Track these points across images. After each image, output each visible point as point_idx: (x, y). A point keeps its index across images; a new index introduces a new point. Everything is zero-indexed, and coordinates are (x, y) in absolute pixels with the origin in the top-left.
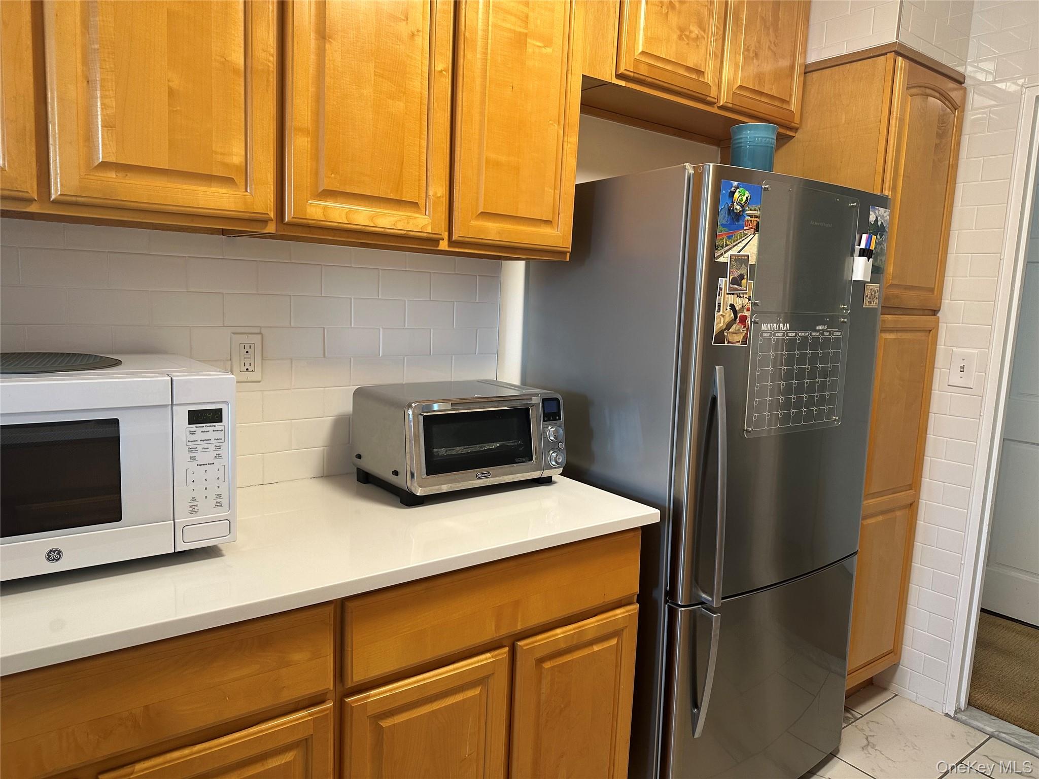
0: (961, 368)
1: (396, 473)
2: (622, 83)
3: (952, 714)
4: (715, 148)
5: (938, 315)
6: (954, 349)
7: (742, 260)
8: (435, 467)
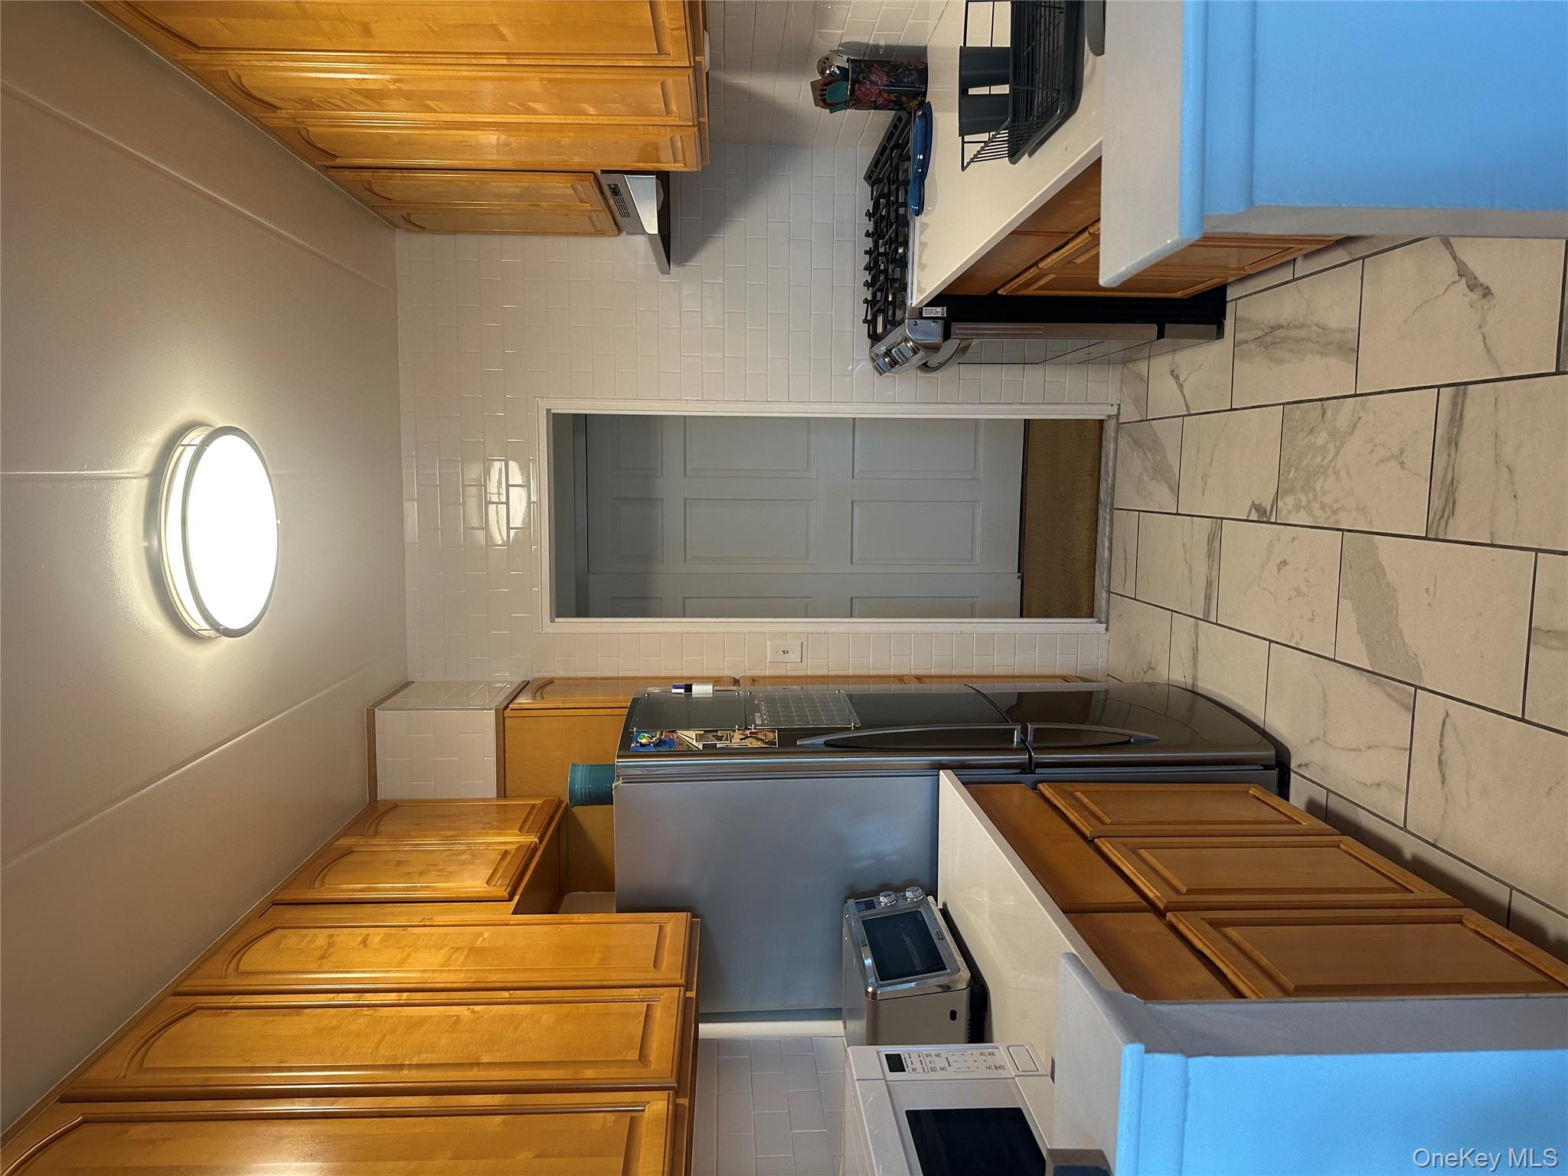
0: (784, 653)
1: (953, 1015)
2: (517, 898)
3: (1105, 626)
4: (566, 898)
5: (738, 678)
6: (768, 661)
7: (699, 738)
8: (936, 964)
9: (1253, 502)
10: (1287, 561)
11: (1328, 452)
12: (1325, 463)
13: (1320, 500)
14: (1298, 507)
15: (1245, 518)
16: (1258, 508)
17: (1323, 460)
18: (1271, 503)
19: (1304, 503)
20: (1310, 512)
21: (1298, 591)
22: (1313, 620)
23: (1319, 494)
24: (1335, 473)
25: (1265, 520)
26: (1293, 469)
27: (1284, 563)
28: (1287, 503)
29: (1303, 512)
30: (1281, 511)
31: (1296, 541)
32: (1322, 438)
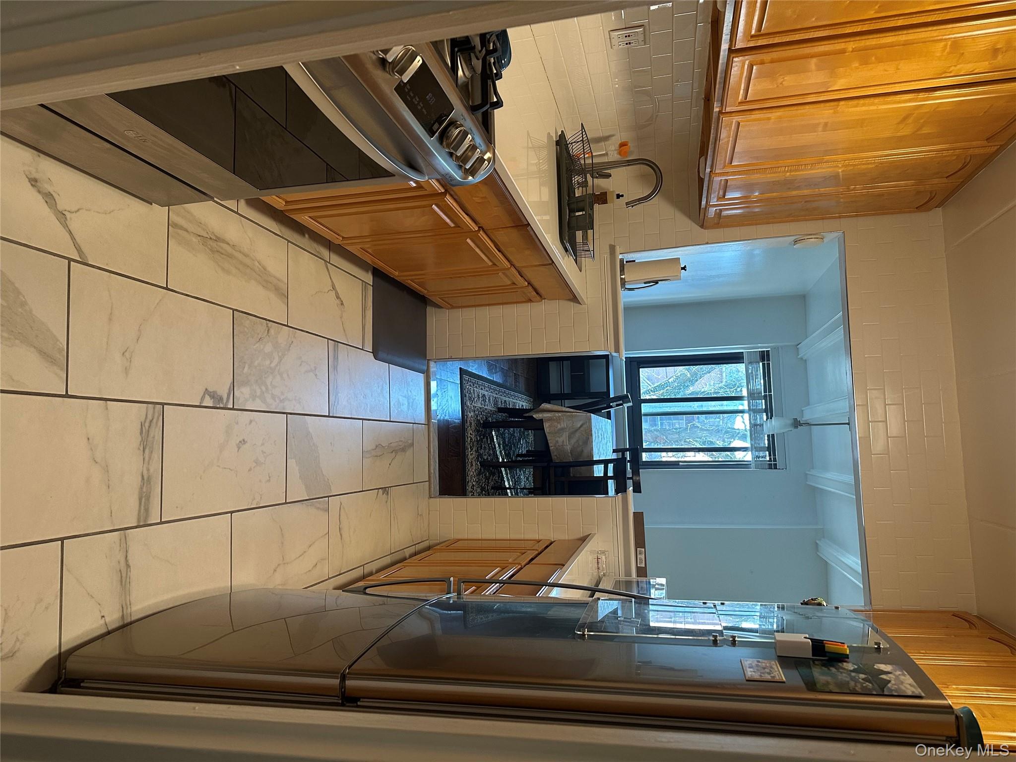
9: (206, 389)
10: (246, 440)
11: (274, 359)
12: (273, 365)
13: (270, 392)
14: (254, 397)
15: (198, 404)
16: (213, 395)
17: (270, 363)
18: (227, 391)
19: (258, 393)
20: (264, 401)
21: (257, 462)
22: (269, 481)
23: (270, 387)
24: (279, 374)
25: (222, 406)
26: (247, 366)
27: (244, 442)
28: (243, 393)
29: (258, 401)
30: (239, 399)
31: (253, 423)
32: (268, 348)
